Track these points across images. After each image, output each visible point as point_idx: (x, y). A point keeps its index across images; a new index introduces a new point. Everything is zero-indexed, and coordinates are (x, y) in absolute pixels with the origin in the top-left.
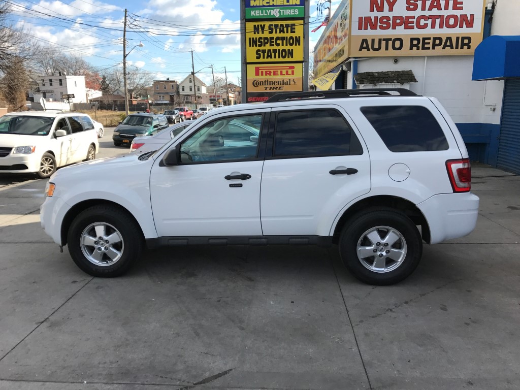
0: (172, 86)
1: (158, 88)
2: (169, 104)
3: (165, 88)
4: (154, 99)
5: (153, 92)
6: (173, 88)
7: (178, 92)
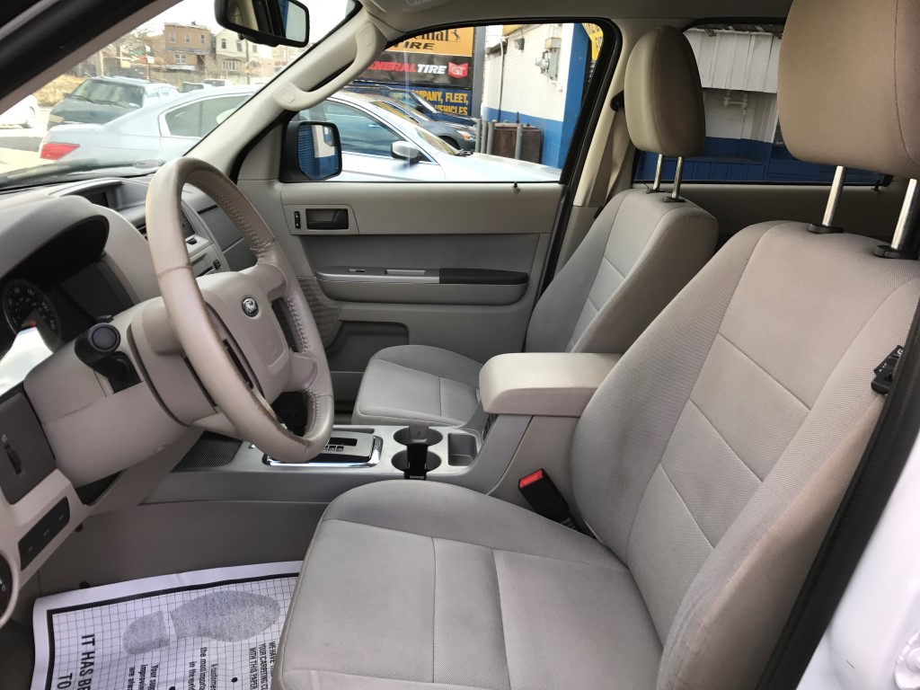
0: (203, 37)
1: (172, 40)
2: (195, 72)
3: (188, 40)
4: (165, 60)
5: (164, 46)
6: (203, 42)
7: (214, 50)
